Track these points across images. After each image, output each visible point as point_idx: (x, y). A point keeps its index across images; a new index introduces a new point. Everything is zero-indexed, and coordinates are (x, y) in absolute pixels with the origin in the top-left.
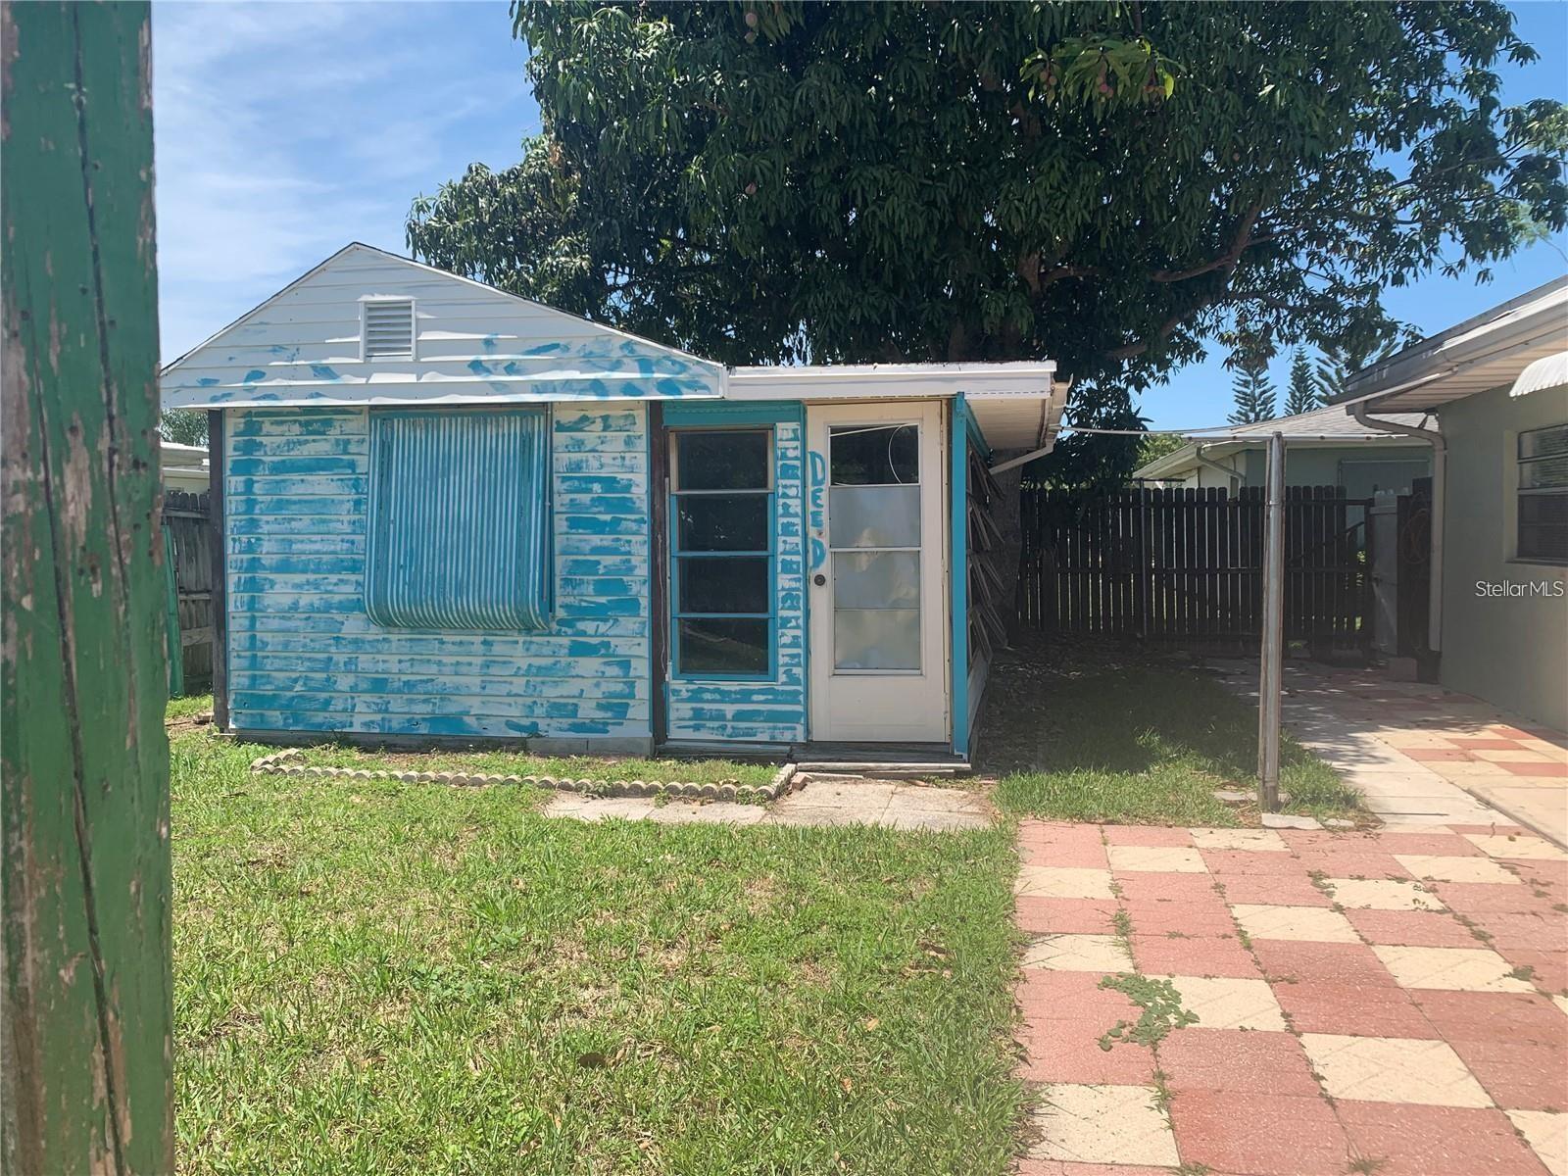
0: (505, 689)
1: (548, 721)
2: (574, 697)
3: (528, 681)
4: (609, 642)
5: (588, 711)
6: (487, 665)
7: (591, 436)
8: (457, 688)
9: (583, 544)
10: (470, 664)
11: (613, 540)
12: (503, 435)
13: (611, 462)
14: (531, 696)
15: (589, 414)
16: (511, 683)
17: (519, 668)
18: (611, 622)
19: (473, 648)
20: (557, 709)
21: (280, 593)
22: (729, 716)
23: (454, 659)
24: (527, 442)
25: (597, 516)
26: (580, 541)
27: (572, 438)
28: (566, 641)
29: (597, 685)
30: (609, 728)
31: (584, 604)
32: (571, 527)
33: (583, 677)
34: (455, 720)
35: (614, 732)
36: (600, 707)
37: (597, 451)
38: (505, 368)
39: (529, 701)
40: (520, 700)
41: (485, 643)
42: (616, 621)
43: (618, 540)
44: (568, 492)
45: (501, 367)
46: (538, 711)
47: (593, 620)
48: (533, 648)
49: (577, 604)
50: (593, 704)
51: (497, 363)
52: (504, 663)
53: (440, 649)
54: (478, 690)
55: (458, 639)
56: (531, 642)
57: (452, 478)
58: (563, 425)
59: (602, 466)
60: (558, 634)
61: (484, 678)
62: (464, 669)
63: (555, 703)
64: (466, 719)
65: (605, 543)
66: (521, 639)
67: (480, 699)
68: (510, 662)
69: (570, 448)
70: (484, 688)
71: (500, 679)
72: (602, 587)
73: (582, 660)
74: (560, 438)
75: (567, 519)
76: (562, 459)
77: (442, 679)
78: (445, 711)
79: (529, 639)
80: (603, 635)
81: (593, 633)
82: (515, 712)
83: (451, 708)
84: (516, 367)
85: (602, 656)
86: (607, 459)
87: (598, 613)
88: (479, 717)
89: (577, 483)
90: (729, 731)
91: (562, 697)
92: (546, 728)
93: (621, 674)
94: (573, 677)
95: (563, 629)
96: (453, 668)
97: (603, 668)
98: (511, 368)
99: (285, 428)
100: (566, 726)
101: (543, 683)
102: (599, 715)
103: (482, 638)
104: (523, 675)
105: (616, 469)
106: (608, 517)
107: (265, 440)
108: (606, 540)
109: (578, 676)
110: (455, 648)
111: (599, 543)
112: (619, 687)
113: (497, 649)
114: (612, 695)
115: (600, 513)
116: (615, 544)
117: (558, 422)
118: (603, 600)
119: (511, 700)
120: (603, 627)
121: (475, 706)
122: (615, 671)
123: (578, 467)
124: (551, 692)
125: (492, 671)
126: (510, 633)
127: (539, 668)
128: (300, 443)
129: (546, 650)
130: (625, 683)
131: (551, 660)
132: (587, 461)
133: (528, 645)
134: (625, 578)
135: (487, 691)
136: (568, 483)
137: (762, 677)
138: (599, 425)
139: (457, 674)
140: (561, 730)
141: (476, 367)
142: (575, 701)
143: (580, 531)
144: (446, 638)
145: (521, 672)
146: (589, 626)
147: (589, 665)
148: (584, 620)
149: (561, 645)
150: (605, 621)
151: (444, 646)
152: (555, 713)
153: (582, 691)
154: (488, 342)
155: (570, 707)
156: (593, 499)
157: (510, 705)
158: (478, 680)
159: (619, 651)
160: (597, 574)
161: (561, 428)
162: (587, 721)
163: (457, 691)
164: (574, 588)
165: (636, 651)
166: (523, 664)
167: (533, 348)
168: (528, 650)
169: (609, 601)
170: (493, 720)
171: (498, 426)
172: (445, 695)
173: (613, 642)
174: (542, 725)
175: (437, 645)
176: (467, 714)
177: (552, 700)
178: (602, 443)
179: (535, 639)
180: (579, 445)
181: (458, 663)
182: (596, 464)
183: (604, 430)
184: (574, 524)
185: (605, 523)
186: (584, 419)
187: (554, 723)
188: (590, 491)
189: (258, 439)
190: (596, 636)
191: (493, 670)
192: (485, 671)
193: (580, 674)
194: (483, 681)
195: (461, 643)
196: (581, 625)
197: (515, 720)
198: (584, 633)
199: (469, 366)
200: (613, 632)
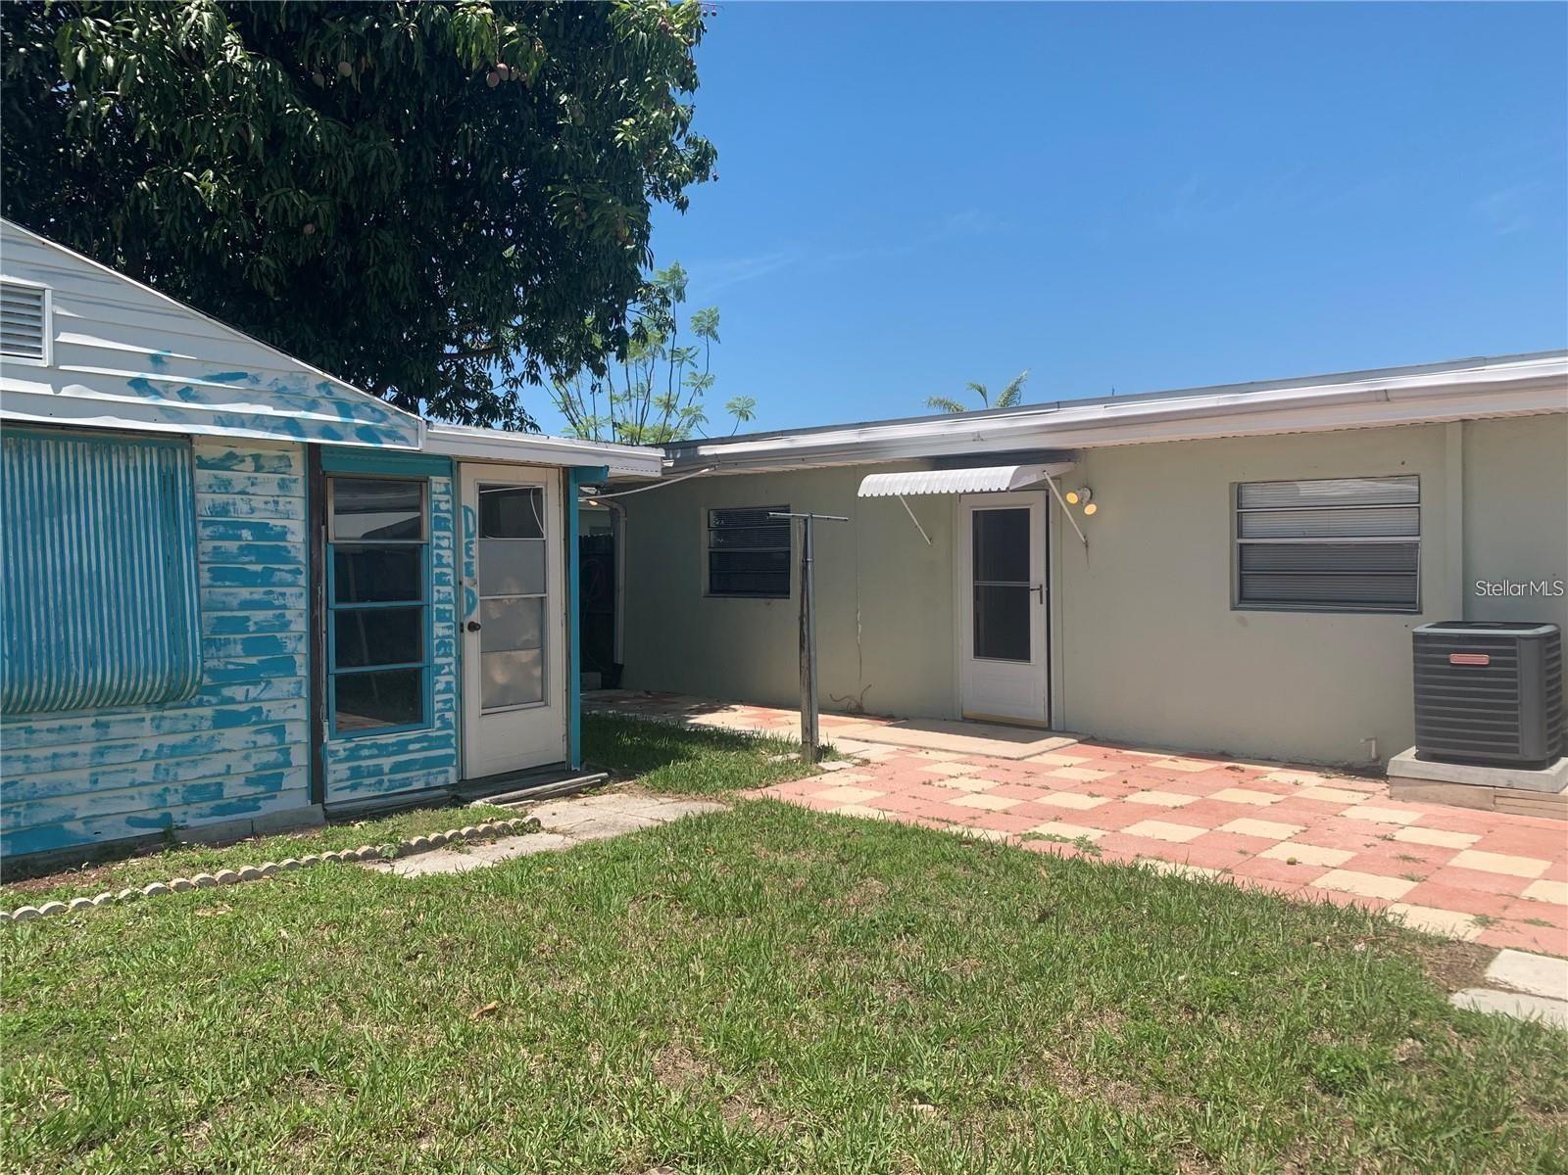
0: (127, 779)
1: (184, 808)
2: (219, 775)
3: (157, 765)
4: (261, 708)
5: (235, 789)
6: (100, 752)
7: (239, 477)
8: (55, 787)
9: (230, 598)
10: (75, 755)
11: (265, 593)
12: (135, 468)
13: (263, 506)
14: (164, 782)
15: (238, 451)
16: (134, 771)
17: (145, 751)
18: (263, 684)
19: (81, 734)
20: (195, 792)
22: (386, 769)
23: (49, 752)
24: (168, 481)
25: (246, 566)
26: (226, 594)
27: (216, 477)
28: (208, 712)
29: (247, 758)
30: (261, 803)
31: (230, 667)
32: (213, 579)
33: (230, 751)
34: (55, 827)
35: (267, 808)
36: (249, 782)
37: (248, 494)
38: (179, 392)
39: (159, 789)
40: (146, 790)
41: (96, 725)
42: (268, 683)
43: (271, 592)
44: (212, 538)
45: (173, 391)
46: (171, 799)
47: (241, 684)
48: (166, 725)
49: (222, 667)
50: (242, 779)
51: (168, 384)
52: (125, 747)
53: (28, 741)
54: (88, 786)
55: (56, 724)
56: (162, 718)
58: (206, 462)
59: (252, 510)
60: (200, 704)
61: (94, 770)
62: (67, 762)
63: (193, 786)
64: (68, 826)
65: (256, 597)
66: (148, 716)
67: (88, 797)
68: (133, 745)
69: (215, 488)
70: (96, 782)
71: (113, 768)
72: (251, 647)
73: (229, 732)
74: (203, 476)
75: (209, 570)
76: (206, 500)
77: (29, 779)
78: (35, 821)
79: (159, 714)
80: (255, 700)
81: (243, 699)
82: (140, 805)
83: (45, 815)
84: (193, 393)
85: (255, 723)
86: (257, 502)
87: (249, 676)
88: (87, 821)
89: (222, 529)
90: (386, 784)
91: (204, 777)
92: (182, 817)
93: (275, 741)
94: (217, 752)
95: (205, 698)
96: (49, 762)
97: (253, 738)
98: (186, 393)
100: (208, 811)
101: (178, 764)
102: (250, 791)
103: (92, 720)
104: (153, 759)
105: (268, 514)
106: (259, 568)
108: (258, 593)
109: (224, 750)
110: (53, 737)
111: (248, 597)
112: (271, 757)
113: (115, 731)
114: (266, 766)
115: (251, 562)
116: (266, 598)
117: (199, 457)
118: (253, 661)
119: (133, 791)
120: (254, 692)
121: (83, 807)
122: (267, 739)
123: (224, 510)
124: (189, 774)
125: (108, 759)
126: (134, 709)
127: (174, 747)
129: (183, 725)
130: (279, 751)
131: (188, 737)
132: (234, 504)
133: (157, 723)
134: (279, 635)
135: (100, 785)
136: (211, 528)
137: (419, 725)
138: (249, 464)
139: (54, 769)
140: (201, 816)
141: (140, 386)
142: (219, 780)
143: (227, 583)
144: (35, 725)
145: (150, 755)
146: (237, 692)
147: (236, 737)
148: (231, 685)
149: (202, 718)
150: (256, 684)
151: (35, 736)
152: (195, 798)
153: (229, 767)
154: (155, 359)
155: (213, 788)
156: (241, 547)
157: (132, 798)
158: (86, 774)
159: (273, 716)
160: (248, 632)
161: (204, 465)
162: (234, 800)
163: (55, 791)
164: (218, 650)
165: (292, 714)
166: (152, 745)
167: (216, 374)
168: (158, 727)
169: (260, 662)
170: (108, 821)
171: (127, 458)
172: (34, 799)
173: (266, 707)
174: (177, 815)
175: (23, 735)
176: (72, 818)
177: (189, 783)
178: (253, 484)
179: (166, 713)
180: (225, 486)
181: (55, 756)
182: (246, 508)
183: (256, 471)
184: (219, 575)
185: (255, 573)
186: (231, 456)
187: (193, 809)
188: (239, 538)
190: (246, 701)
191: (111, 758)
192: (98, 760)
193: (228, 747)
194: (92, 774)
195: (61, 728)
196: (227, 692)
197: (140, 815)
198: (232, 700)
199: (129, 384)
200: (265, 696)
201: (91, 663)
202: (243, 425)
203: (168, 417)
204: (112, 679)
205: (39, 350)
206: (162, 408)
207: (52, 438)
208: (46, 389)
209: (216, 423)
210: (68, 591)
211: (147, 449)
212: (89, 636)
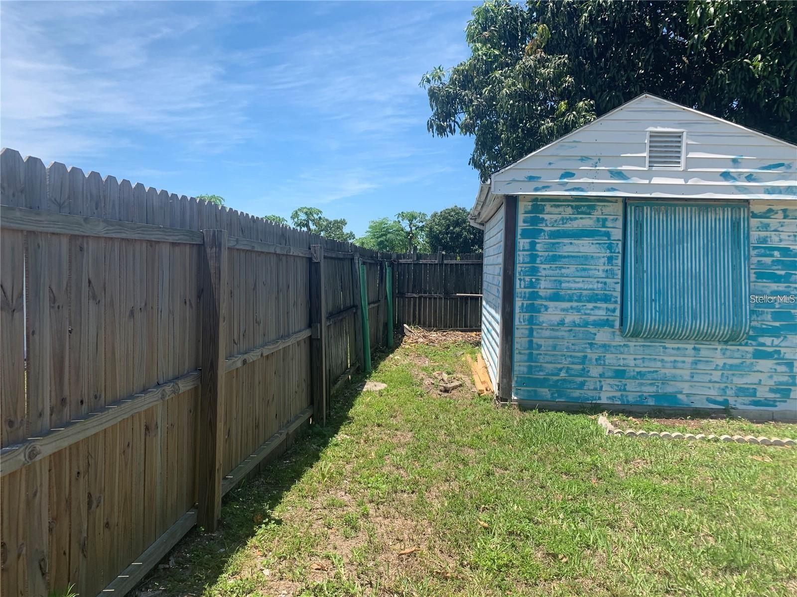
0: (708, 378)
1: (736, 398)
2: (755, 384)
3: (723, 374)
4: (780, 351)
5: (763, 393)
6: (695, 363)
7: (773, 222)
8: (674, 377)
9: (766, 289)
10: (684, 362)
11: (786, 287)
12: (719, 219)
13: (787, 238)
14: (725, 383)
15: (774, 208)
16: (711, 375)
17: (717, 365)
18: (782, 338)
19: (687, 352)
20: (741, 391)
21: (552, 313)
23: (672, 359)
24: (736, 225)
25: (776, 272)
26: (763, 287)
27: (761, 223)
28: (750, 349)
29: (771, 377)
30: (777, 404)
31: (764, 326)
32: (757, 278)
33: (761, 372)
34: (672, 397)
35: (781, 407)
36: (772, 390)
37: (778, 231)
38: (746, 177)
39: (723, 386)
40: (717, 385)
41: (694, 349)
42: (785, 337)
43: (789, 287)
44: (758, 256)
45: (743, 177)
46: (729, 392)
47: (769, 336)
48: (728, 353)
49: (759, 326)
50: (767, 389)
51: (740, 174)
52: (707, 362)
53: (664, 352)
54: (688, 378)
55: (676, 346)
56: (726, 349)
57: (685, 245)
58: (756, 214)
59: (781, 240)
60: (746, 345)
61: (692, 371)
62: (680, 365)
63: (741, 388)
64: (679, 396)
65: (780, 289)
66: (719, 347)
67: (689, 384)
68: (711, 361)
69: (760, 228)
70: (693, 377)
71: (704, 372)
72: (776, 316)
73: (761, 362)
74: (754, 222)
75: (755, 273)
76: (755, 235)
77: (663, 371)
78: (665, 391)
79: (725, 347)
80: (777, 346)
81: (770, 344)
82: (713, 393)
83: (669, 389)
84: (753, 177)
85: (776, 359)
86: (784, 236)
87: (774, 332)
88: (688, 395)
89: (763, 251)
91: (747, 384)
92: (734, 403)
93: (787, 370)
94: (754, 372)
95: (749, 342)
96: (672, 364)
97: (775, 367)
98: (750, 178)
99: (561, 209)
100: (748, 402)
101: (733, 375)
102: (771, 396)
103: (692, 346)
104: (721, 370)
105: (790, 243)
106: (783, 273)
107: (546, 217)
108: (781, 287)
109: (758, 371)
110: (675, 352)
111: (776, 288)
112: (785, 379)
113: (703, 353)
114: (781, 384)
115: (778, 270)
116: (787, 290)
117: (752, 212)
118: (777, 324)
119: (710, 385)
120: (776, 341)
121: (686, 388)
122: (783, 368)
123: (765, 240)
124: (739, 381)
125: (699, 366)
126: (712, 343)
127: (731, 366)
128: (571, 219)
129: (736, 355)
130: (789, 376)
131: (740, 361)
132: (771, 237)
133: (724, 352)
134: (793, 311)
135: (695, 379)
136: (757, 251)
138: (780, 215)
139: (675, 368)
140: (744, 404)
141: (726, 176)
142: (754, 386)
143: (764, 280)
144: (667, 345)
145: (719, 368)
146: (767, 340)
147: (766, 365)
148: (763, 336)
149: (747, 352)
150: (778, 337)
151: (667, 350)
152: (741, 394)
153: (760, 380)
154: (734, 161)
155: (751, 391)
156: (773, 261)
157: (710, 388)
158: (688, 372)
159: (787, 356)
160: (774, 308)
161: (755, 216)
162: (762, 399)
163: (674, 378)
164: (758, 316)
166: (721, 363)
167: (767, 165)
168: (724, 354)
169: (781, 325)
170: (698, 397)
171: (716, 214)
172: (665, 381)
173: (783, 350)
174: (732, 401)
175: (662, 349)
176: (681, 393)
177: (739, 386)
178: (782, 226)
179: (728, 347)
180: (766, 227)
181: (675, 361)
182: (777, 239)
183: (784, 218)
184: (760, 276)
185: (781, 276)
186: (770, 210)
187: (740, 400)
188: (772, 256)
189: (541, 216)
190: (772, 346)
191: (700, 366)
192: (694, 366)
193: (760, 370)
194: (691, 373)
195: (678, 349)
196: (761, 340)
197: (713, 397)
198: (763, 345)
199: (721, 175)
200: (783, 344)
201: (694, 317)
202: (780, 193)
203: (740, 191)
204: (704, 327)
205: (679, 163)
206: (736, 187)
207: (681, 205)
208: (681, 181)
209: (765, 193)
210: (685, 281)
211: (726, 209)
212: (694, 304)
